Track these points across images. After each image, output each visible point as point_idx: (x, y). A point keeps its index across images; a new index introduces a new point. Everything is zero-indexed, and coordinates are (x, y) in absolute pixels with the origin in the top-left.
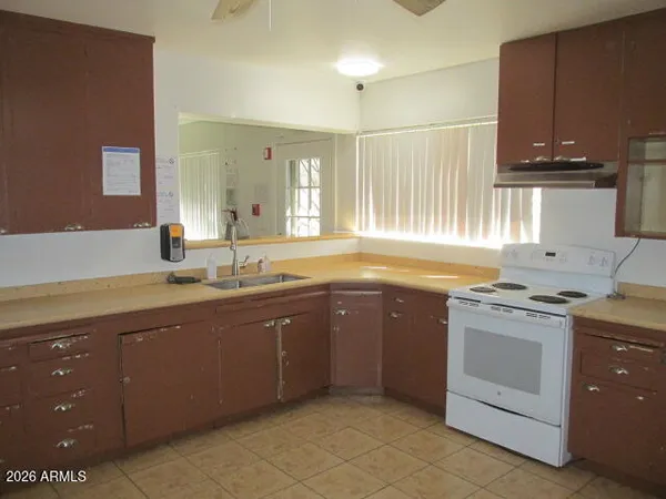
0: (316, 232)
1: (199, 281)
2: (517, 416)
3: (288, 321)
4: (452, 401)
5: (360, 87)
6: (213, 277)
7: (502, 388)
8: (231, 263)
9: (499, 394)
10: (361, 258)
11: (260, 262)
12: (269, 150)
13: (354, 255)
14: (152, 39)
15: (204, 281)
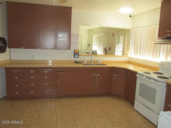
0: (121, 55)
1: (81, 63)
2: (149, 110)
3: (99, 75)
4: (136, 102)
5: (130, 16)
6: (85, 62)
7: (147, 101)
8: (90, 60)
9: (146, 102)
10: (129, 62)
11: (98, 60)
12: (113, 33)
13: (127, 61)
14: (71, 8)
15: (82, 63)
